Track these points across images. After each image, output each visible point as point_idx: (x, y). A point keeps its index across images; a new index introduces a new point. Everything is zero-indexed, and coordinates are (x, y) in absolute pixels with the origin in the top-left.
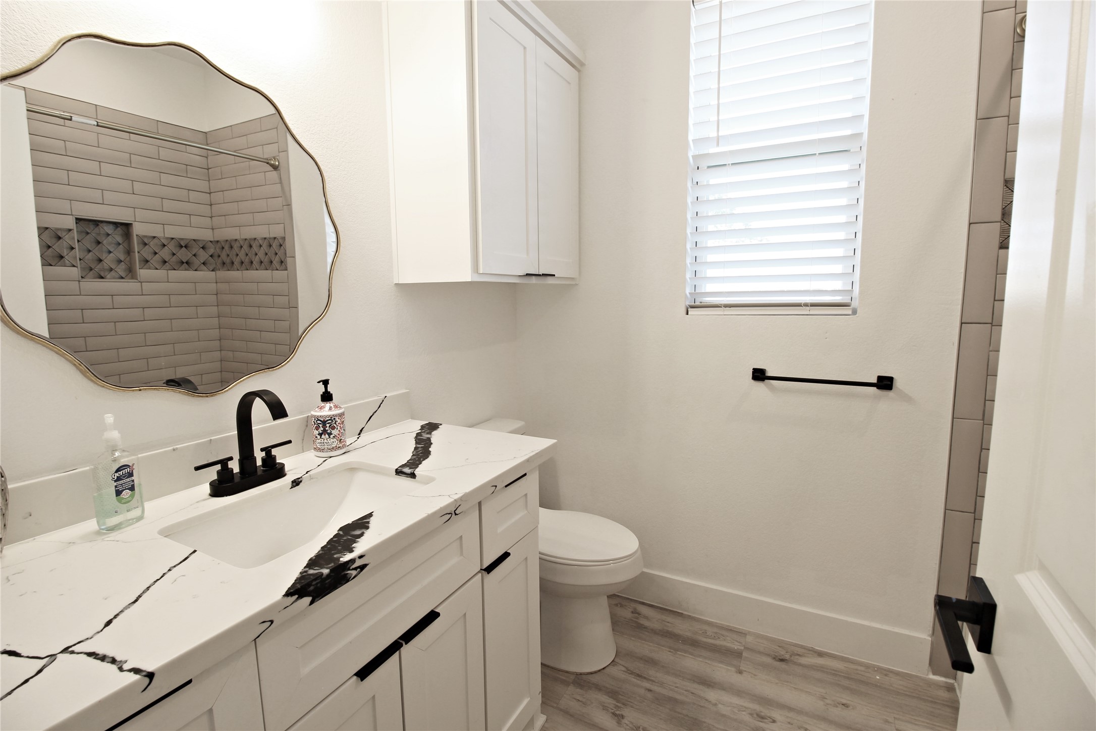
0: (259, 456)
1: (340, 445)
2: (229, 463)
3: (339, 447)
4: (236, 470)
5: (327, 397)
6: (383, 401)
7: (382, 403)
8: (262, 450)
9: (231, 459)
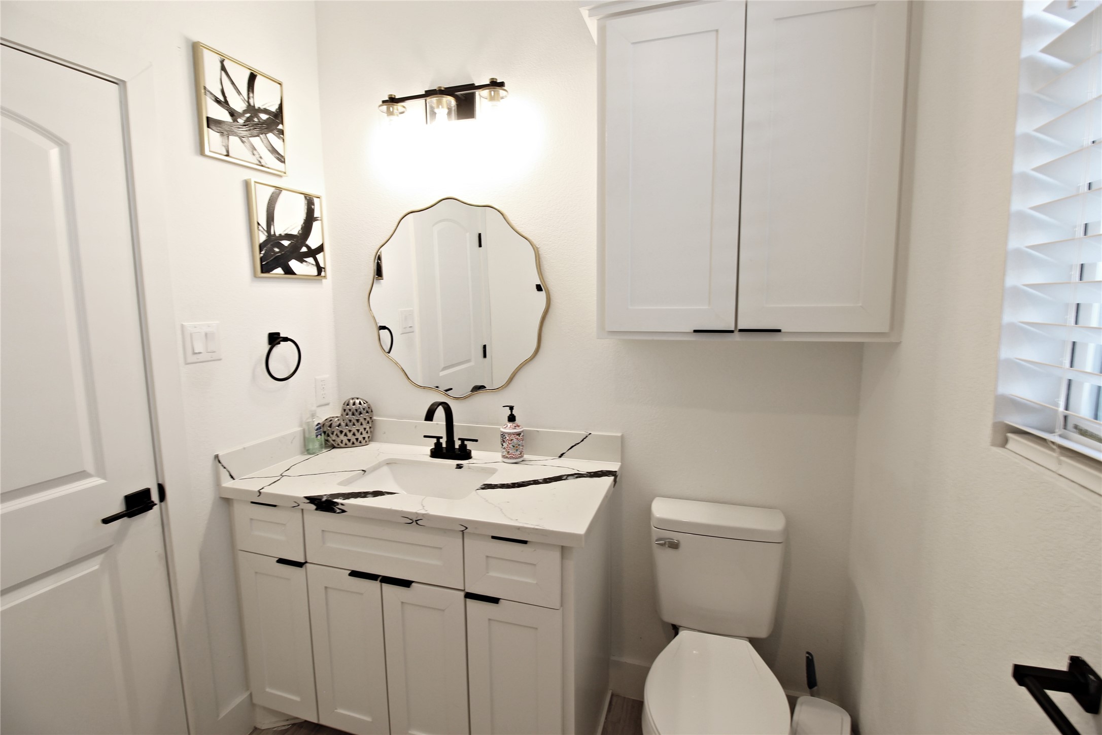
0: (457, 444)
1: (508, 456)
2: (441, 440)
3: (507, 457)
4: (444, 445)
5: (512, 418)
6: (587, 436)
7: (585, 438)
8: (459, 439)
9: (441, 438)
